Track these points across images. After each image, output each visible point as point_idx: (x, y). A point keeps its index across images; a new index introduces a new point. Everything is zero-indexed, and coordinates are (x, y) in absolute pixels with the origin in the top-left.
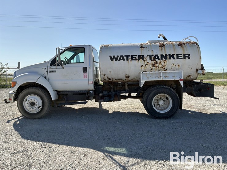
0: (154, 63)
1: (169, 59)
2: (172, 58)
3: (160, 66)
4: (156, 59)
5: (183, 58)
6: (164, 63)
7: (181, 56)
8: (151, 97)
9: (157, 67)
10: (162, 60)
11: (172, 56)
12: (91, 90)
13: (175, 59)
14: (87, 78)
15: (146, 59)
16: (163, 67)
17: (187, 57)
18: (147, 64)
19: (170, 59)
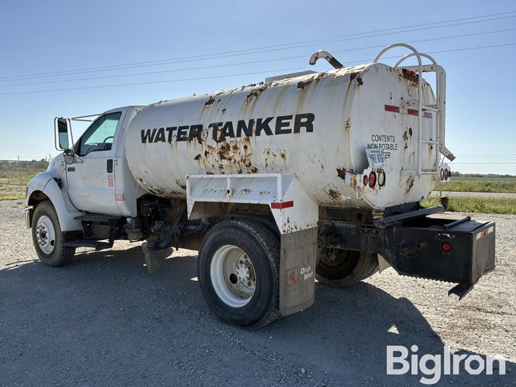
0: (223, 148)
1: (256, 135)
2: (263, 132)
3: (238, 158)
4: (227, 135)
5: (293, 131)
6: (246, 147)
7: (288, 124)
8: (207, 252)
9: (230, 159)
10: (238, 139)
11: (263, 126)
12: (129, 217)
13: (272, 134)
14: (113, 185)
15: (206, 135)
16: (244, 162)
17: (303, 124)
18: (208, 153)
19: (259, 135)
